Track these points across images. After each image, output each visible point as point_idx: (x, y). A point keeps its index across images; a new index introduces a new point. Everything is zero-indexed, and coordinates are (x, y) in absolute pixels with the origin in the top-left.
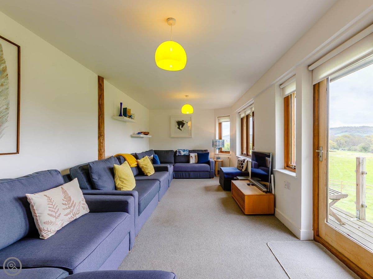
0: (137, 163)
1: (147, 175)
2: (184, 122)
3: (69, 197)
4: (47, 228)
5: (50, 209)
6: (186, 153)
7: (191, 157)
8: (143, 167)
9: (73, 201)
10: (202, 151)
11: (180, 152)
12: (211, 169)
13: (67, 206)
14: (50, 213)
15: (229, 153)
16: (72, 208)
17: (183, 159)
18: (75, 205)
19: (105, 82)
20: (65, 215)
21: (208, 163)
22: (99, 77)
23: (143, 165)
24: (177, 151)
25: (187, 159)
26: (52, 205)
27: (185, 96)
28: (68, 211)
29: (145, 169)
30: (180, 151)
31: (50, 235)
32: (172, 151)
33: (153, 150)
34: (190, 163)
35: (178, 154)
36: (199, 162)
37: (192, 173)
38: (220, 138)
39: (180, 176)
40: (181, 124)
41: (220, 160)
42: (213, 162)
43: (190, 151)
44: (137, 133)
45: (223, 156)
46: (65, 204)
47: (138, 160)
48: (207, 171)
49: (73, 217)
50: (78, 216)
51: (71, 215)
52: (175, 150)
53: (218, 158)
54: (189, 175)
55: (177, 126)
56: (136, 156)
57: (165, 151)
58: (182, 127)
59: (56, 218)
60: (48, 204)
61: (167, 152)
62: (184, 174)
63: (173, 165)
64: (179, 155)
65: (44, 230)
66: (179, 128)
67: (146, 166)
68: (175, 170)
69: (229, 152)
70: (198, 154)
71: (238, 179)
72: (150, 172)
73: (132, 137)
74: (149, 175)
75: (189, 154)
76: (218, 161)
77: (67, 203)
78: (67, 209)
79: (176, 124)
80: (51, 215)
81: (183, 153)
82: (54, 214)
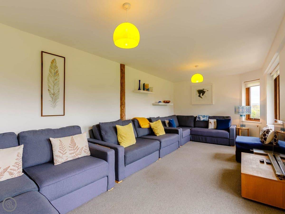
0: (149, 125)
1: (156, 135)
2: (205, 90)
3: (74, 143)
4: (57, 159)
5: (60, 148)
6: (206, 119)
7: (210, 122)
8: (153, 128)
9: (77, 146)
10: (223, 117)
11: (199, 118)
12: (230, 136)
13: (72, 149)
14: (60, 151)
15: (259, 121)
16: (76, 150)
17: (202, 124)
18: (78, 149)
19: (126, 67)
20: (69, 154)
21: (228, 129)
22: (121, 65)
23: (153, 127)
24: (197, 117)
25: (206, 124)
26: (62, 146)
27: (195, 67)
28: (73, 151)
29: (155, 130)
30: (200, 116)
31: (58, 164)
32: (192, 116)
33: (176, 115)
34: (209, 128)
35: (197, 119)
36: (217, 128)
37: (208, 139)
38: (248, 103)
39: (197, 139)
40: (201, 92)
41: (245, 128)
42: (233, 130)
43: (210, 118)
44: (158, 102)
45: (250, 125)
46: (71, 147)
47: (151, 123)
48: (227, 138)
49: (76, 156)
50: (80, 156)
51: (75, 154)
52: (195, 116)
53: (243, 126)
54: (206, 139)
55: (198, 95)
56: (150, 120)
57: (186, 116)
58: (203, 95)
59: (63, 154)
60: (60, 145)
61: (188, 117)
62: (200, 138)
63: (190, 130)
64: (199, 120)
65: (55, 160)
66: (199, 96)
67: (156, 128)
68: (192, 133)
69: (259, 119)
70: (217, 121)
71: (252, 152)
72: (159, 133)
73: (154, 105)
74: (158, 135)
75: (208, 120)
76: (241, 129)
77: (72, 146)
78: (72, 150)
79: (197, 92)
80: (60, 152)
81: (202, 119)
82: (62, 152)
